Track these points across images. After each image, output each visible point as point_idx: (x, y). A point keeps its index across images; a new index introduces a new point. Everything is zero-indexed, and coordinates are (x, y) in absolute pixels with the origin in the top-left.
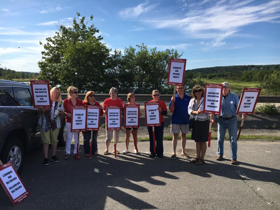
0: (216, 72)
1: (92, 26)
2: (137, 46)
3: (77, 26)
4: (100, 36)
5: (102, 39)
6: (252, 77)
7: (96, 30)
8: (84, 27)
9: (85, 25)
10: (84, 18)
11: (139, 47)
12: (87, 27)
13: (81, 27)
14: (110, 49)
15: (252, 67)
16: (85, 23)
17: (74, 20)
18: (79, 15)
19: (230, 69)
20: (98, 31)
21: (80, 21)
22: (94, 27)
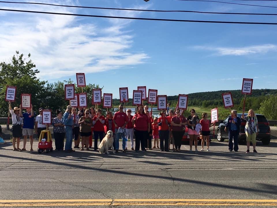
0: (219, 98)
1: (30, 62)
2: (64, 81)
3: (15, 62)
4: (37, 70)
5: (39, 72)
6: (251, 105)
7: (33, 65)
8: (22, 62)
9: (23, 61)
10: (22, 55)
11: (66, 82)
12: (25, 62)
13: (20, 63)
14: (45, 81)
15: (266, 92)
16: (23, 59)
17: (13, 57)
18: (18, 53)
19: (238, 94)
20: (35, 66)
21: (19, 58)
22: (32, 63)
